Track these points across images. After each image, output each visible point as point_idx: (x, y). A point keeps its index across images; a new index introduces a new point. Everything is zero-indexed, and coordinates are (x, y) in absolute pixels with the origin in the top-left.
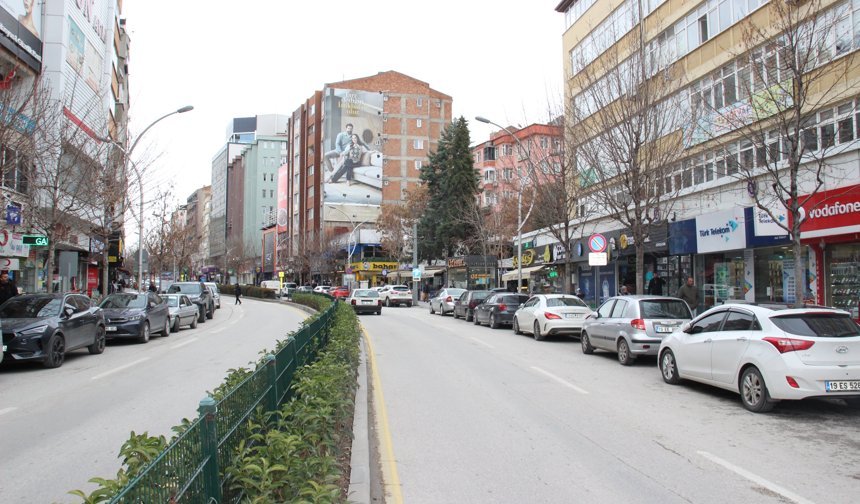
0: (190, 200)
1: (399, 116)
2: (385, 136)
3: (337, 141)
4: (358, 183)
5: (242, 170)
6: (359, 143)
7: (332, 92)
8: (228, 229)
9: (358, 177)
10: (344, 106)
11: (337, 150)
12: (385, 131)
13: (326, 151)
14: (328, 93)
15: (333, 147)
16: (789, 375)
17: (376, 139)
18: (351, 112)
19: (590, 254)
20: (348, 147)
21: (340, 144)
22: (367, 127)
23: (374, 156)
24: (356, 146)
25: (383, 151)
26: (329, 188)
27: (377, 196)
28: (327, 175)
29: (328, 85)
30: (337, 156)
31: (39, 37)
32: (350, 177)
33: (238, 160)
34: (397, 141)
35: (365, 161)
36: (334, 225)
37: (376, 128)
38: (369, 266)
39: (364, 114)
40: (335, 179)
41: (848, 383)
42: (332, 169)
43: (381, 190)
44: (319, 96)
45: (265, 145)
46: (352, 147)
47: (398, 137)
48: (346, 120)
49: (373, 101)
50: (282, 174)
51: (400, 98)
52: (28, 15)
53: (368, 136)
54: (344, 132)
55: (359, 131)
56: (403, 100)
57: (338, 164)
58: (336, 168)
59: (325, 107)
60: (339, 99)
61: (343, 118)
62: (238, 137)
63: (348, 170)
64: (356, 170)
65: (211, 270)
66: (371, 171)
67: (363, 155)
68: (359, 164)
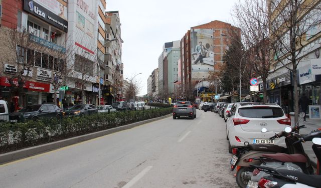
0: (152, 74)
1: (219, 38)
2: (214, 45)
3: (196, 48)
4: (205, 64)
5: (167, 61)
6: (204, 49)
7: (193, 30)
8: (164, 84)
9: (204, 62)
10: (198, 35)
11: (196, 52)
12: (214, 43)
13: (192, 53)
14: (192, 31)
15: (195, 51)
16: (237, 136)
17: (211, 47)
18: (201, 37)
19: (251, 87)
20: (200, 51)
21: (197, 50)
22: (207, 42)
23: (210, 53)
24: (203, 50)
25: (214, 51)
26: (194, 66)
27: (212, 69)
28: (193, 62)
29: (192, 28)
30: (196, 54)
31: (66, 20)
32: (202, 62)
33: (166, 58)
34: (219, 47)
35: (207, 56)
36: (196, 80)
37: (211, 42)
38: (207, 95)
39: (206, 37)
40: (196, 63)
41: (266, 140)
42: (194, 59)
43: (214, 66)
44: (189, 32)
45: (174, 52)
46: (202, 50)
47: (219, 45)
48: (199, 40)
49: (209, 33)
50: (179, 62)
51: (219, 31)
52: (62, 14)
53: (208, 46)
54: (199, 45)
55: (204, 44)
56: (221, 31)
57: (196, 57)
58: (196, 59)
59: (192, 36)
60: (196, 33)
61: (198, 39)
62: (166, 50)
63: (201, 59)
64: (204, 59)
65: (159, 98)
66: (210, 59)
67: (206, 53)
68: (205, 57)
